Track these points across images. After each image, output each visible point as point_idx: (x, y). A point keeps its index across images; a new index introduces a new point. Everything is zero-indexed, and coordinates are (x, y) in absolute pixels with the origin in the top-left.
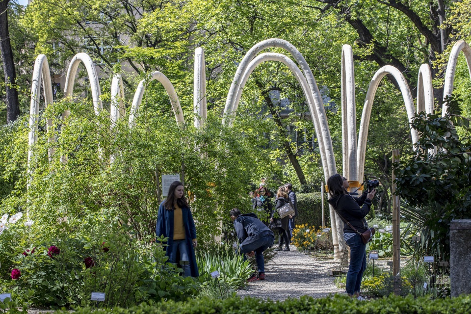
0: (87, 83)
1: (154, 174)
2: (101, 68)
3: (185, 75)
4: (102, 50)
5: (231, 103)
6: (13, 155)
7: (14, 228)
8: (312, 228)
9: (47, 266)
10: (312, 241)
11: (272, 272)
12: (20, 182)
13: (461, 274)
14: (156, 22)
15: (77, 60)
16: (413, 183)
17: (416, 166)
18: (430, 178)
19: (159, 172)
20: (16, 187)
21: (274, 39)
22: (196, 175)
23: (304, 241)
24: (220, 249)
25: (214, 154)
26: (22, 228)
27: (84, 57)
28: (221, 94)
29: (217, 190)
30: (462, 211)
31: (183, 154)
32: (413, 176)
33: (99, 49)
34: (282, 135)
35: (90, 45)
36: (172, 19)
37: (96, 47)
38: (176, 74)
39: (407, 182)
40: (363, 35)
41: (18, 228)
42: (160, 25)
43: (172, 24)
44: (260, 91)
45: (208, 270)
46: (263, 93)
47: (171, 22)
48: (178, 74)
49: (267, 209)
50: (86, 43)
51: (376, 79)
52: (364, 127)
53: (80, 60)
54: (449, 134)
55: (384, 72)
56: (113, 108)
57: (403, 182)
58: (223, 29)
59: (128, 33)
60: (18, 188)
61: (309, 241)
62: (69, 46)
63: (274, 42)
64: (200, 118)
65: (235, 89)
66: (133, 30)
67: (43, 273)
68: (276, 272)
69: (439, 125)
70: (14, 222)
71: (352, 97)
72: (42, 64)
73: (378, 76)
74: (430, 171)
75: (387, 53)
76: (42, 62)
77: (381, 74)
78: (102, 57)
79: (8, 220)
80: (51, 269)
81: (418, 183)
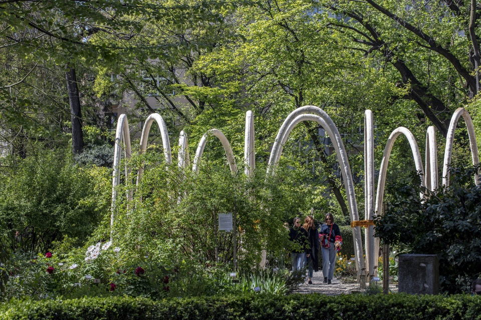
0: (142, 113)
1: (213, 213)
2: (157, 99)
3: (237, 114)
4: (158, 82)
5: (274, 156)
6: (103, 193)
7: (105, 253)
8: (345, 257)
9: (135, 282)
10: (345, 268)
11: (305, 292)
12: (108, 215)
13: (404, 288)
14: (211, 64)
15: (151, 119)
16: (385, 229)
17: (387, 219)
18: (396, 226)
19: (217, 210)
20: (104, 219)
21: (309, 106)
22: (245, 214)
23: (338, 268)
24: (263, 272)
25: (260, 198)
26: (112, 253)
27: (157, 117)
28: (270, 132)
29: (262, 226)
30: (419, 248)
31: (235, 198)
32: (385, 225)
33: (155, 81)
34: (326, 171)
35: (146, 77)
36: (226, 62)
37: (152, 79)
38: (230, 112)
39: (381, 229)
40: (406, 76)
41: (109, 253)
42: (214, 66)
43: (226, 66)
44: (306, 129)
45: (253, 288)
46: (310, 131)
47: (225, 64)
48: (232, 112)
49: (301, 242)
50: (143, 76)
51: (392, 138)
52: (382, 176)
53: (153, 119)
54: (411, 198)
55: (399, 132)
56: (179, 158)
57: (379, 229)
58: (273, 71)
59: (183, 67)
60: (106, 220)
61: (342, 268)
62: (127, 79)
63: (309, 108)
64: (249, 168)
65: (277, 145)
66: (188, 65)
67: (132, 287)
68: (308, 291)
69: (405, 191)
70: (106, 249)
71: (371, 153)
72: (123, 122)
73: (394, 135)
74: (397, 222)
75: (428, 92)
76: (123, 120)
77: (396, 133)
78: (158, 90)
79: (101, 247)
80: (138, 284)
81: (388, 230)
